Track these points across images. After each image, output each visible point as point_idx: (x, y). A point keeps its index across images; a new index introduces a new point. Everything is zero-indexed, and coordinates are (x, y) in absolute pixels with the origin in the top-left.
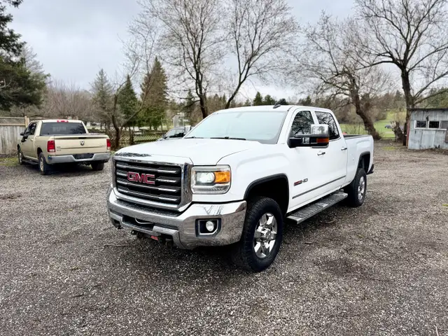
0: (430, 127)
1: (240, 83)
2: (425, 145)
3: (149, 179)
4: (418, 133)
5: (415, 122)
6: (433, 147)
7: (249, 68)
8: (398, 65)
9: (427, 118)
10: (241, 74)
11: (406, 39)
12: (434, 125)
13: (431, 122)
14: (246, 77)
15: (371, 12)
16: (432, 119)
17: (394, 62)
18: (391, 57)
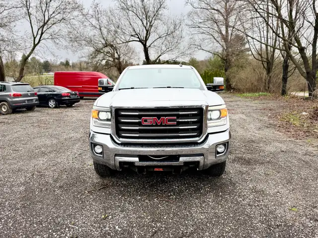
1: (35, 46)
3: (170, 120)
7: (42, 33)
8: (142, 43)
10: (35, 38)
11: (146, 28)
14: (39, 41)
15: (125, 7)
17: (140, 41)
18: (138, 38)
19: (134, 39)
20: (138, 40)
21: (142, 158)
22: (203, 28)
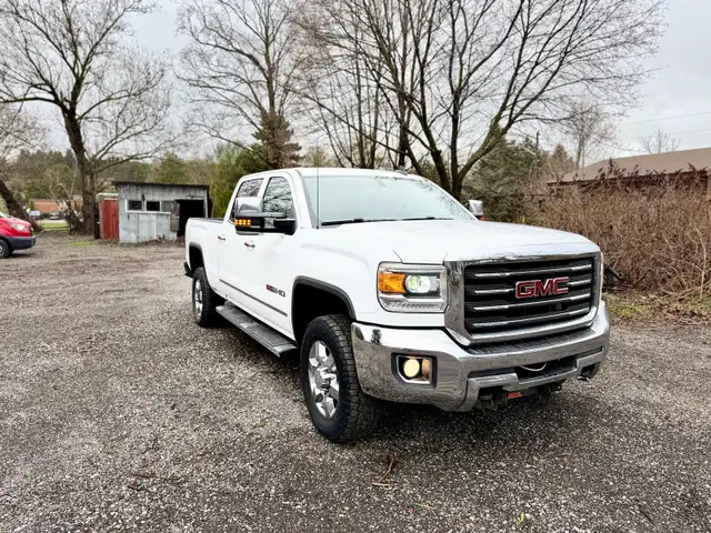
0: (148, 209)
2: (145, 235)
3: (559, 285)
4: (132, 218)
5: (126, 202)
6: (155, 238)
8: (63, 108)
9: (143, 197)
11: (73, 69)
12: (153, 206)
13: (148, 203)
16: (150, 198)
17: (56, 101)
18: (53, 93)
19: (38, 95)
20: (52, 97)
21: (523, 373)
22: (218, 90)
